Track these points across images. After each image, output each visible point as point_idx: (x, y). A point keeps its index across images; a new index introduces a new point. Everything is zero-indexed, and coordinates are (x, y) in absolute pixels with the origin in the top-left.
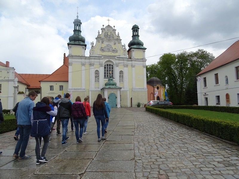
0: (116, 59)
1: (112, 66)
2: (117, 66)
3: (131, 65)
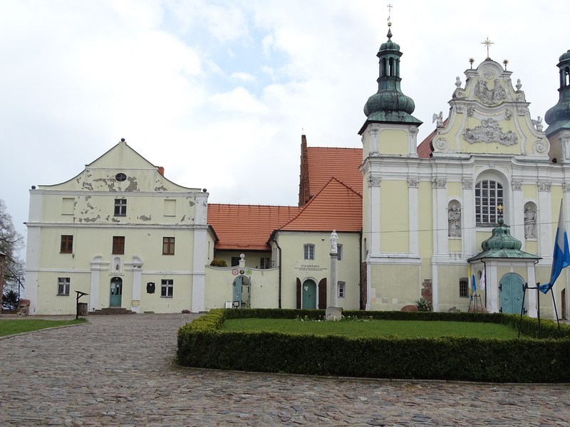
0: (512, 166)
1: (499, 186)
2: (518, 187)
3: (561, 184)
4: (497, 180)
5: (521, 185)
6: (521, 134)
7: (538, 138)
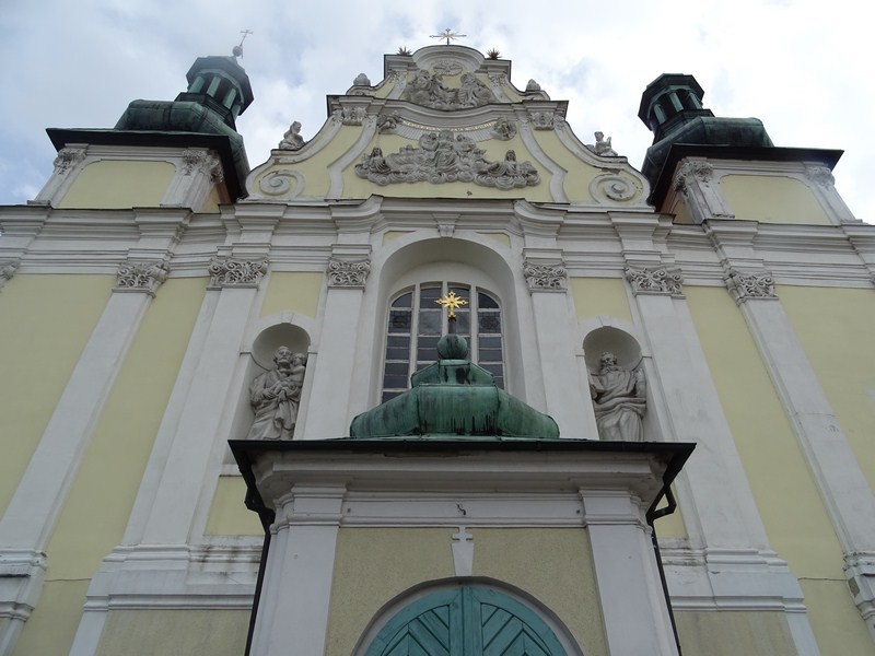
1: (486, 300)
2: (548, 279)
3: (720, 283)
4: (475, 280)
5: (562, 275)
6: (547, 163)
7: (605, 169)
